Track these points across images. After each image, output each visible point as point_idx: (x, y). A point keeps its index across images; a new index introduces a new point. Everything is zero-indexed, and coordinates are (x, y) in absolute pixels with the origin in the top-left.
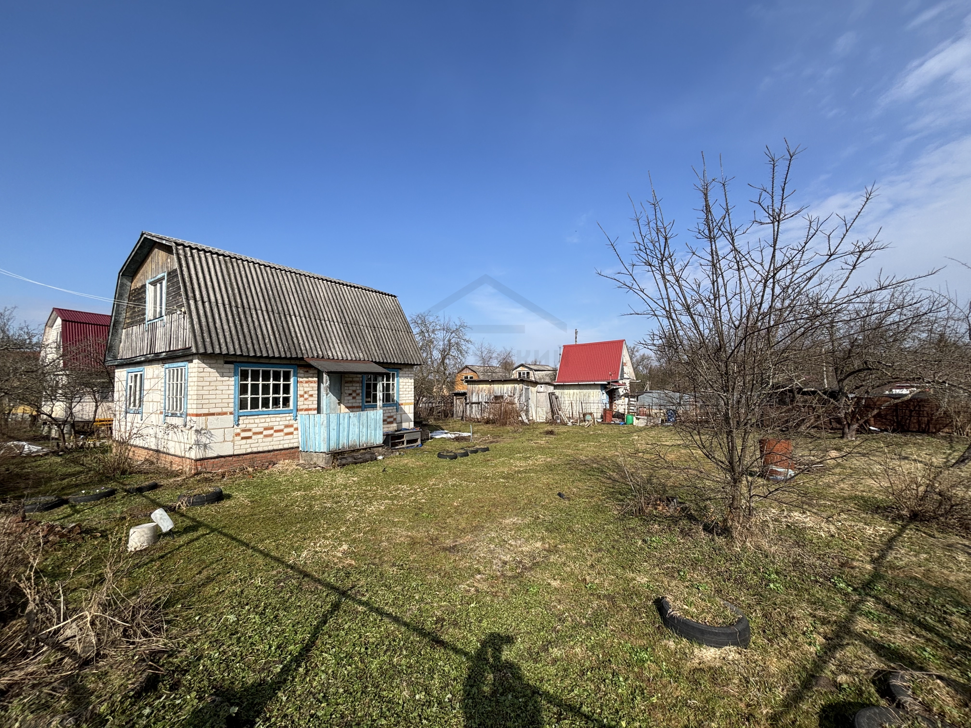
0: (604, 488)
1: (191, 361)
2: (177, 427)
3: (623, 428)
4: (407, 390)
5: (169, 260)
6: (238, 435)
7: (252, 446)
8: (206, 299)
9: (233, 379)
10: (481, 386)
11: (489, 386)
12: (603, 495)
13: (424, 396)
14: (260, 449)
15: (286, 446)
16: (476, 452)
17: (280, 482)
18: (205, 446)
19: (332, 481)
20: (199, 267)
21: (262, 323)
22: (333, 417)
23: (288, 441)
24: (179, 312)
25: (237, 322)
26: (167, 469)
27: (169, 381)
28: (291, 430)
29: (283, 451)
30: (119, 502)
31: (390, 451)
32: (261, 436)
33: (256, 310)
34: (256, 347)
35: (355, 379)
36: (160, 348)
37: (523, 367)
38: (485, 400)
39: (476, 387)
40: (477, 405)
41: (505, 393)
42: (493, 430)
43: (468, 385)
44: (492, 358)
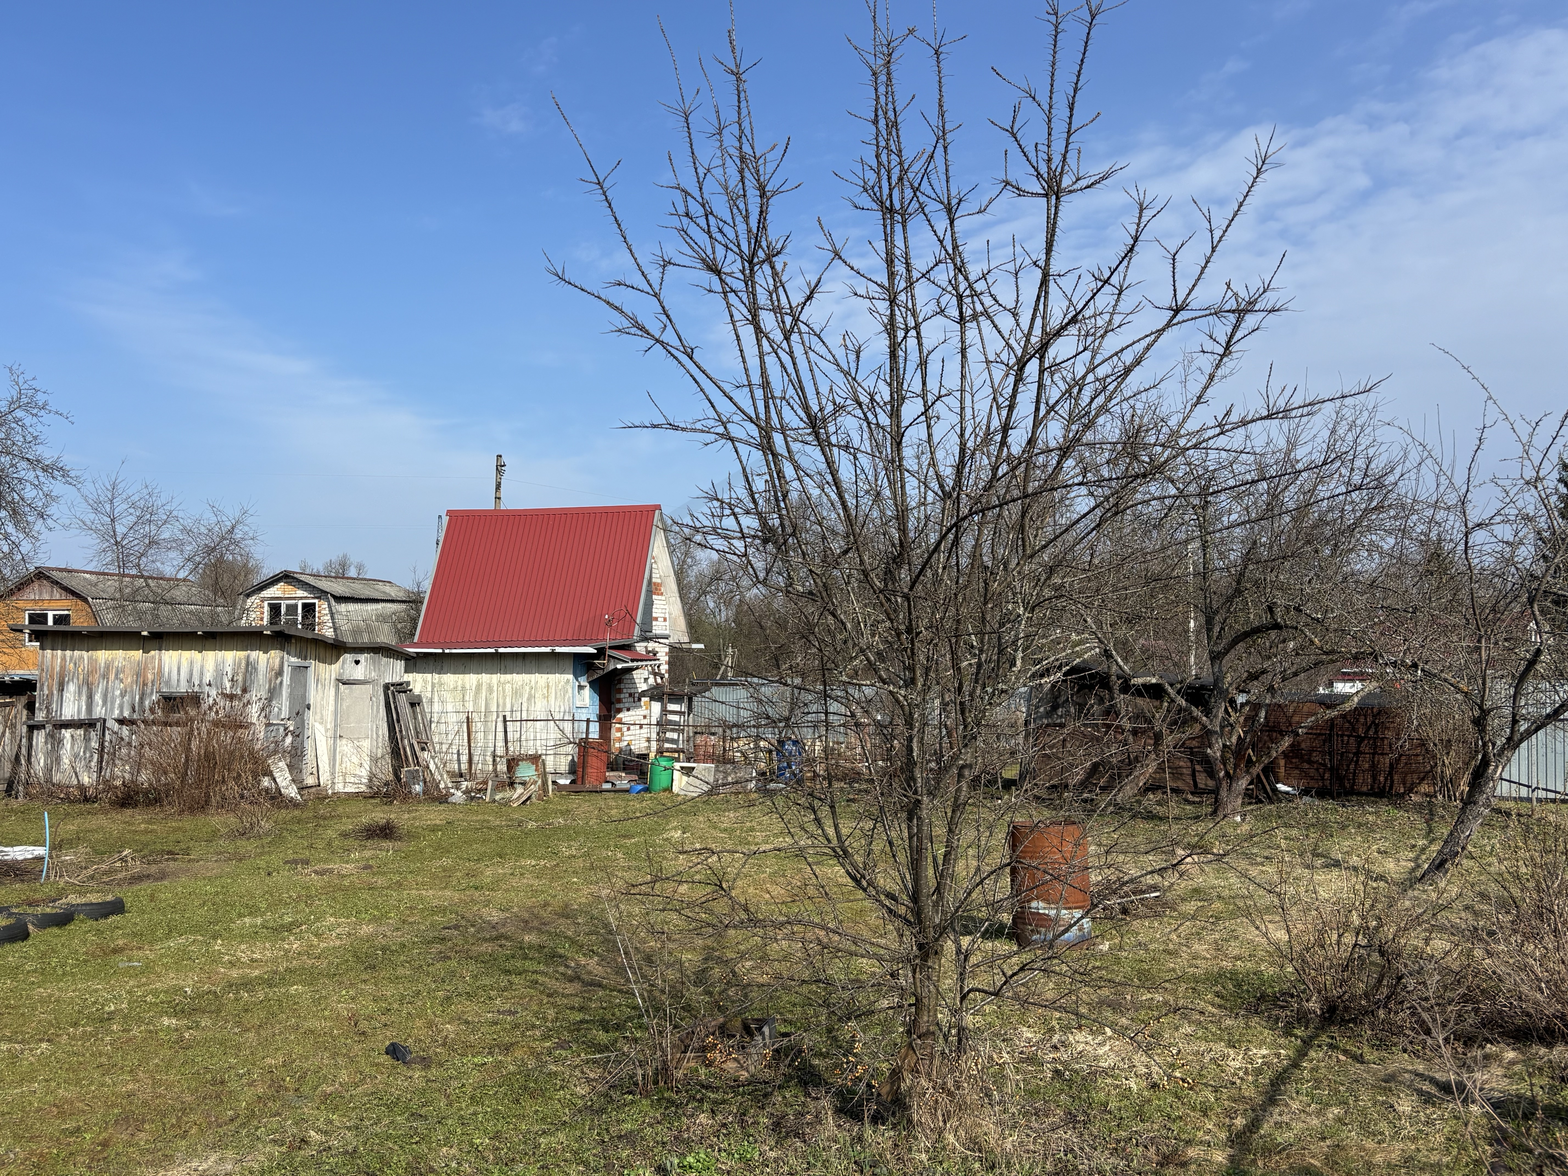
0: (551, 1013)
3: (638, 805)
10: (103, 656)
11: (137, 655)
12: (546, 1037)
16: (63, 919)
37: (289, 584)
38: (121, 711)
39: (81, 658)
40: (81, 732)
41: (210, 685)
42: (146, 832)
43: (42, 648)
44: (157, 543)
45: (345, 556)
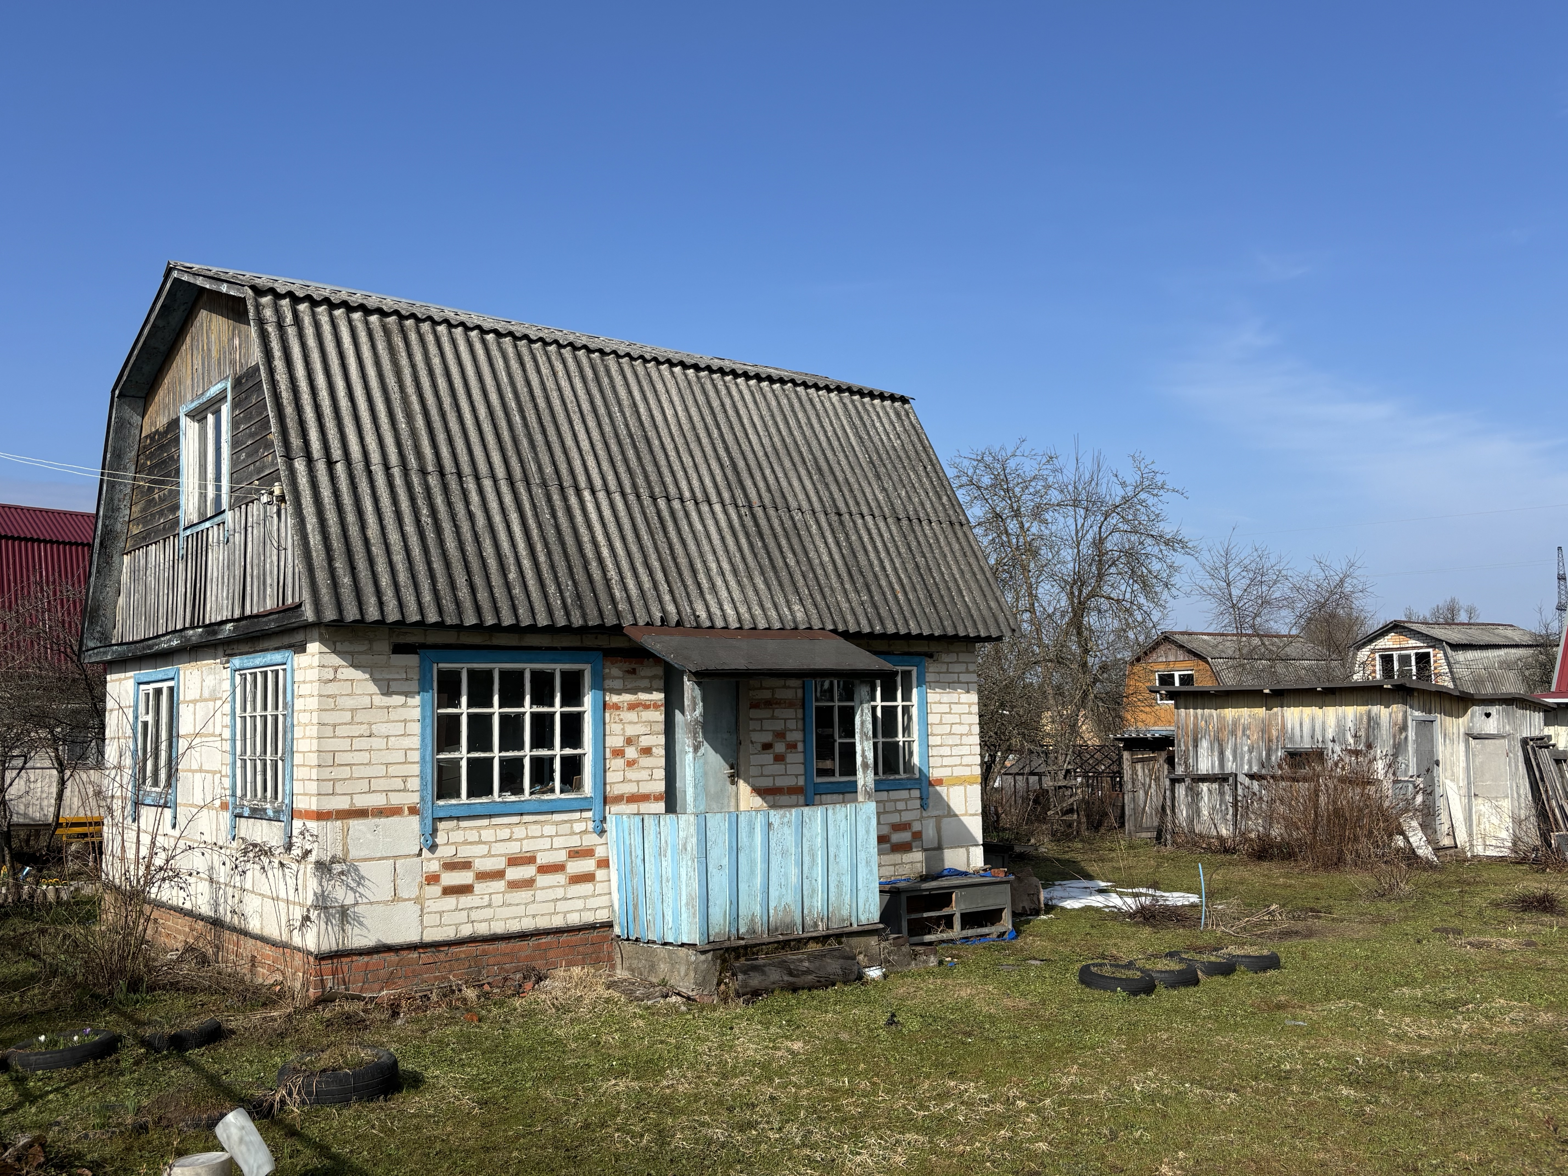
1: (301, 648)
2: (268, 852)
4: (957, 729)
5: (237, 342)
6: (432, 879)
7: (474, 915)
8: (337, 453)
9: (416, 700)
10: (1230, 713)
11: (1261, 712)
13: (1009, 750)
14: (499, 928)
15: (574, 919)
16: (1227, 969)
17: (559, 1040)
18: (344, 912)
19: (721, 1047)
20: (315, 356)
21: (497, 518)
22: (718, 824)
23: (579, 904)
24: (265, 499)
25: (426, 520)
26: (242, 981)
27: (245, 710)
28: (587, 865)
29: (564, 937)
30: (128, 1077)
31: (906, 949)
32: (500, 885)
33: (477, 478)
34: (483, 595)
35: (781, 694)
36: (219, 610)
37: (1401, 634)
38: (1251, 767)
39: (1211, 716)
40: (1215, 786)
41: (1333, 741)
42: (1286, 886)
43: (1177, 707)
44: (1268, 603)
45: (1453, 600)
